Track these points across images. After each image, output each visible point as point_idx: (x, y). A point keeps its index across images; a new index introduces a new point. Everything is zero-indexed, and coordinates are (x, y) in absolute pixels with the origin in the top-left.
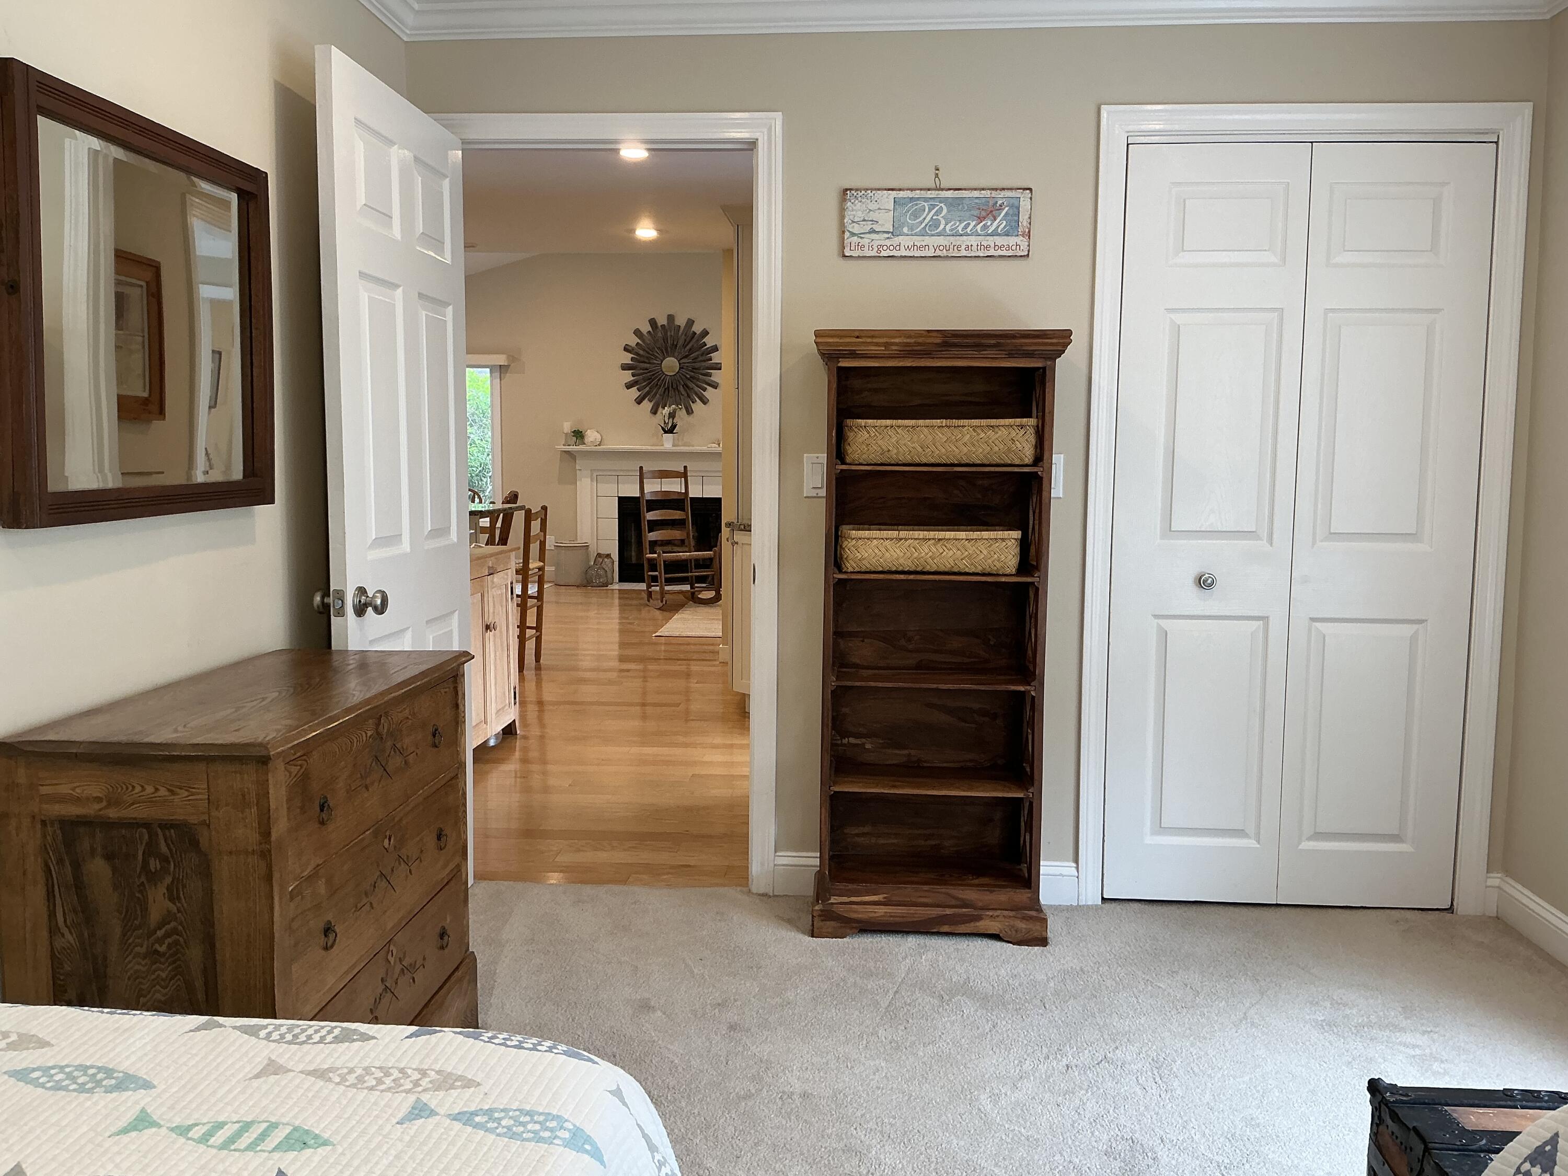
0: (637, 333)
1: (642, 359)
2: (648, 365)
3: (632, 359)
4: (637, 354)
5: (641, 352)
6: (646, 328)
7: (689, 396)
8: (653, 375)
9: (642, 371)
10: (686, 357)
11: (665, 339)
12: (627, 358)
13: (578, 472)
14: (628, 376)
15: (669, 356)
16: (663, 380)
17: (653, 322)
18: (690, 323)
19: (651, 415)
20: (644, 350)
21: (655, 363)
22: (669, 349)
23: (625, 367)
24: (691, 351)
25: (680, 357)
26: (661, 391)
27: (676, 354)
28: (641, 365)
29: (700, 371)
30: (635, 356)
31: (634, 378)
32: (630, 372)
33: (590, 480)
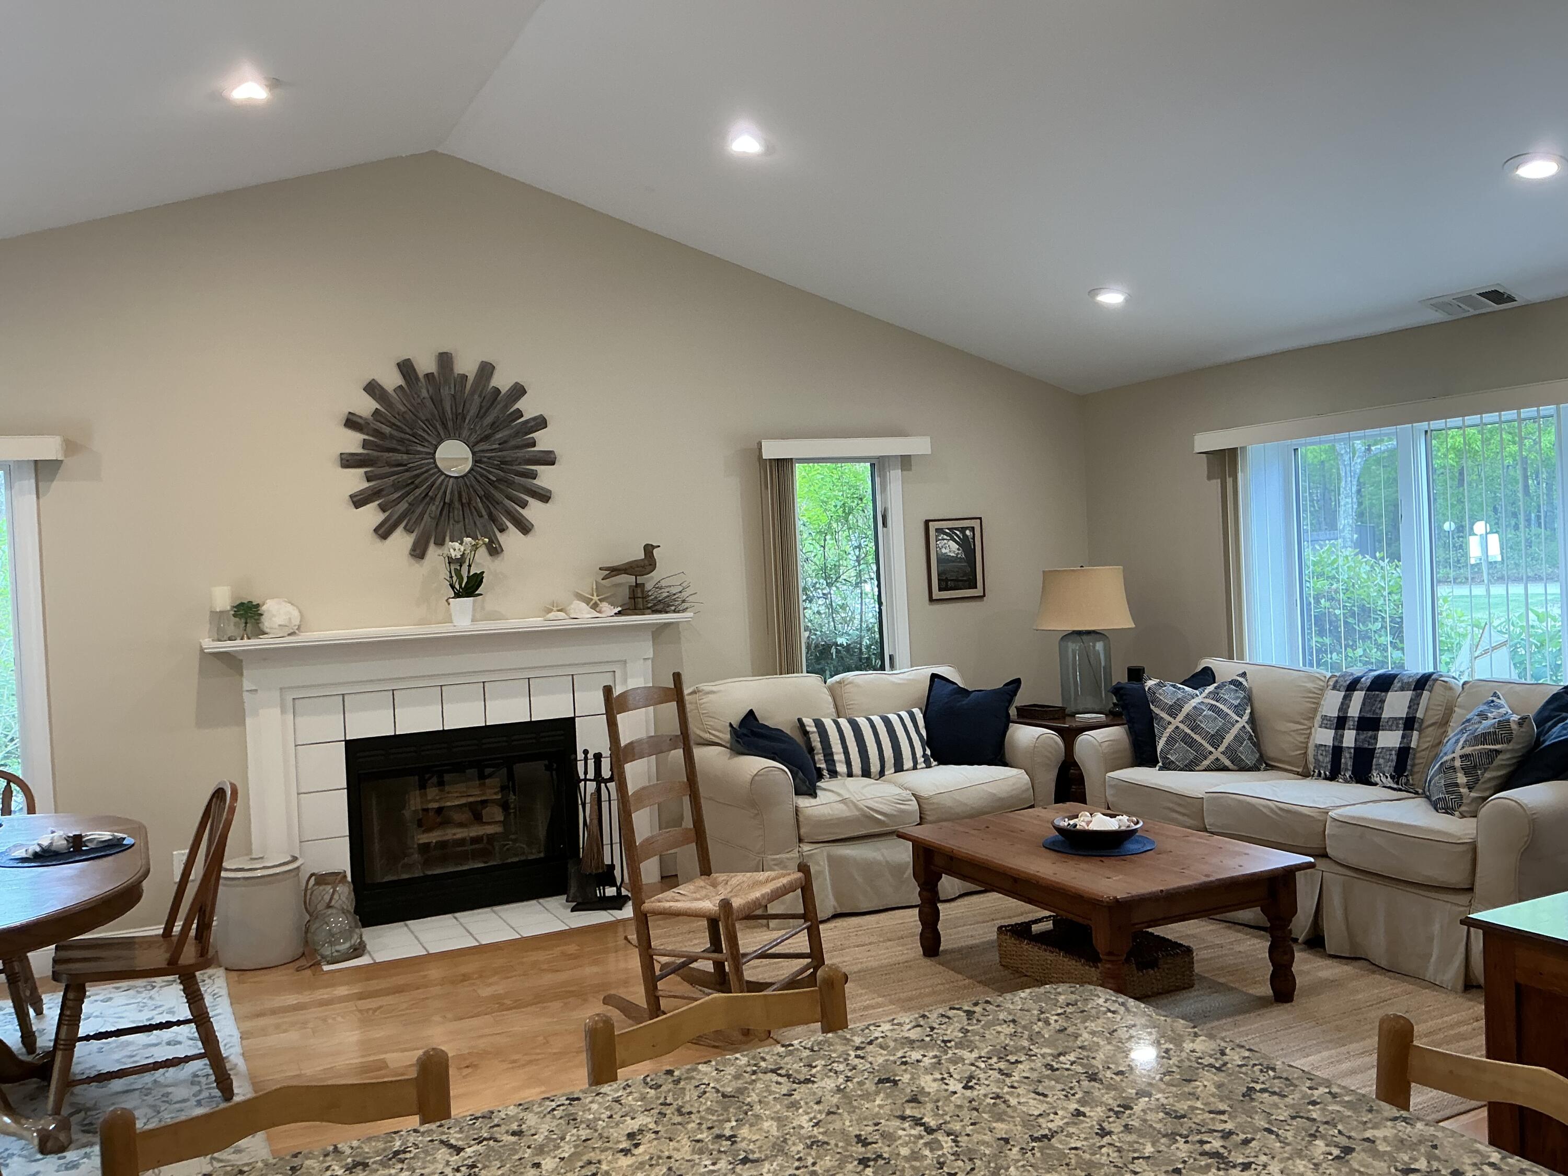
0: (373, 389)
1: (387, 444)
2: (405, 457)
3: (365, 444)
4: (377, 433)
5: (387, 430)
6: (391, 380)
7: (493, 519)
8: (418, 476)
9: (387, 470)
10: (486, 438)
11: (436, 401)
12: (353, 442)
13: (246, 696)
14: (356, 480)
15: (449, 437)
16: (439, 488)
17: (405, 368)
18: (486, 370)
19: (412, 561)
20: (391, 425)
21: (419, 452)
22: (450, 424)
23: (348, 461)
24: (495, 426)
25: (473, 439)
26: (434, 509)
27: (465, 433)
28: (386, 454)
29: (514, 468)
30: (371, 438)
31: (371, 484)
32: (361, 471)
33: (278, 710)
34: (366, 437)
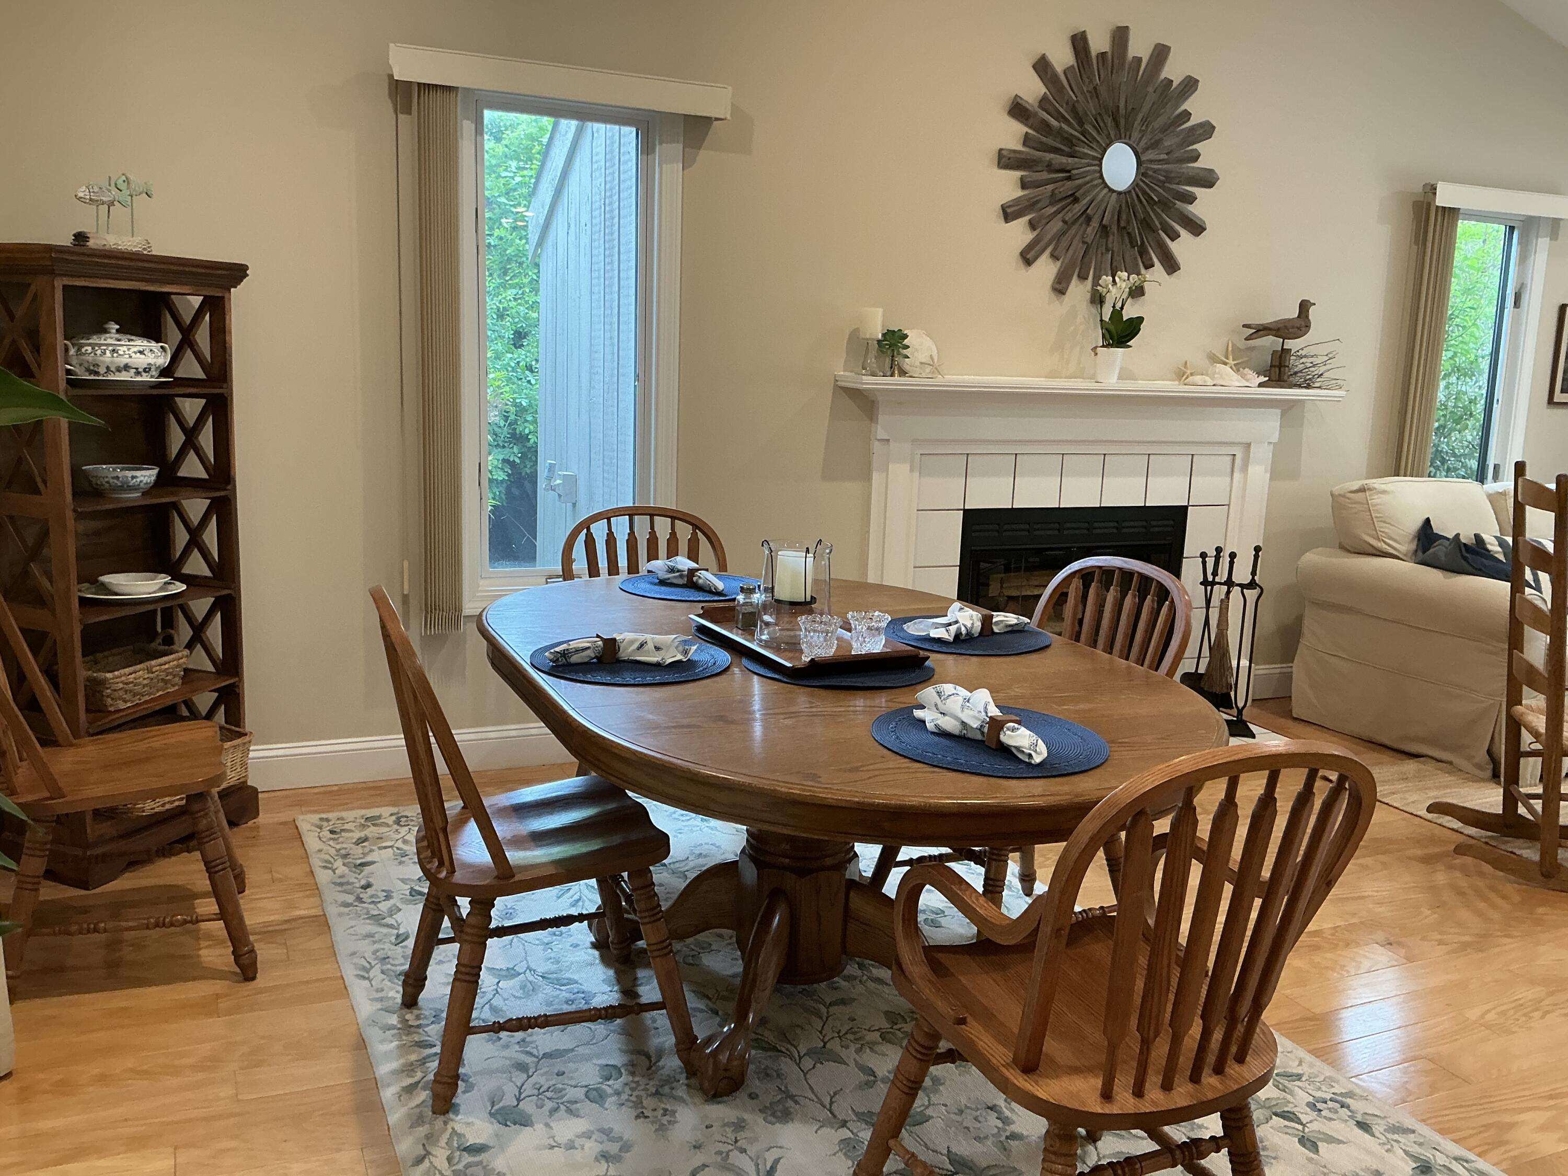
1: (1050, 141)
2: (1070, 160)
3: (1027, 140)
4: (1044, 128)
5: (1051, 122)
6: (1061, 57)
8: (1079, 187)
9: (1045, 176)
10: (1156, 144)
12: (1013, 136)
13: (877, 446)
14: (1010, 186)
15: (1119, 140)
16: (1099, 205)
17: (1079, 42)
18: (1161, 53)
19: (1053, 297)
20: (1057, 117)
21: (1086, 156)
23: (1005, 160)
24: (1163, 130)
25: (1141, 144)
26: (1087, 233)
27: (1135, 136)
28: (1049, 156)
29: (1174, 186)
30: (1034, 133)
31: (1026, 192)
32: (1018, 174)
33: (907, 467)
34: (1030, 131)
